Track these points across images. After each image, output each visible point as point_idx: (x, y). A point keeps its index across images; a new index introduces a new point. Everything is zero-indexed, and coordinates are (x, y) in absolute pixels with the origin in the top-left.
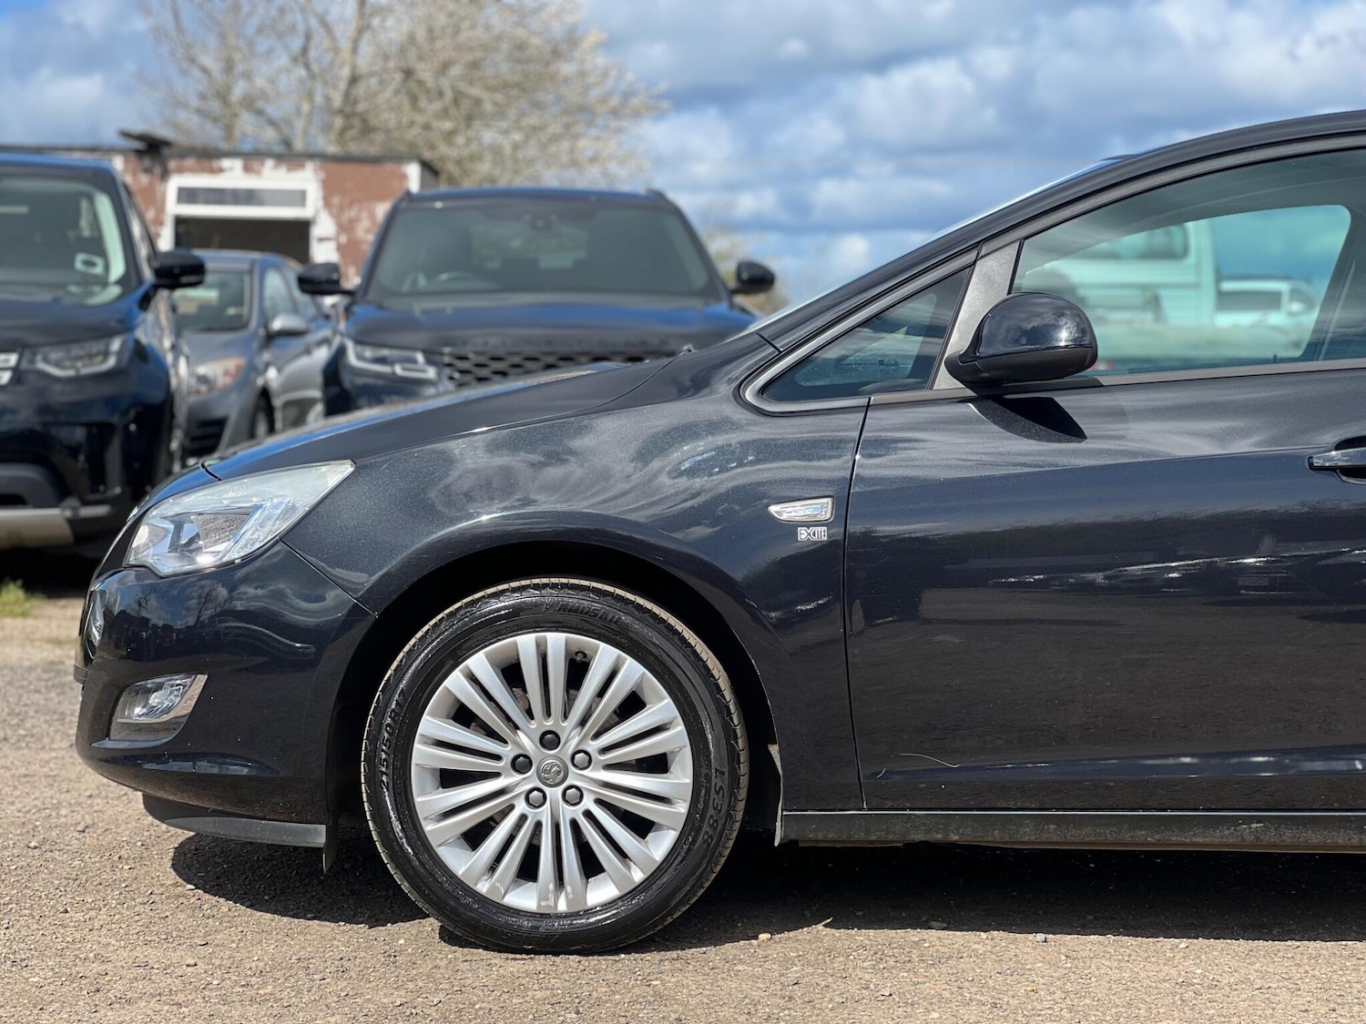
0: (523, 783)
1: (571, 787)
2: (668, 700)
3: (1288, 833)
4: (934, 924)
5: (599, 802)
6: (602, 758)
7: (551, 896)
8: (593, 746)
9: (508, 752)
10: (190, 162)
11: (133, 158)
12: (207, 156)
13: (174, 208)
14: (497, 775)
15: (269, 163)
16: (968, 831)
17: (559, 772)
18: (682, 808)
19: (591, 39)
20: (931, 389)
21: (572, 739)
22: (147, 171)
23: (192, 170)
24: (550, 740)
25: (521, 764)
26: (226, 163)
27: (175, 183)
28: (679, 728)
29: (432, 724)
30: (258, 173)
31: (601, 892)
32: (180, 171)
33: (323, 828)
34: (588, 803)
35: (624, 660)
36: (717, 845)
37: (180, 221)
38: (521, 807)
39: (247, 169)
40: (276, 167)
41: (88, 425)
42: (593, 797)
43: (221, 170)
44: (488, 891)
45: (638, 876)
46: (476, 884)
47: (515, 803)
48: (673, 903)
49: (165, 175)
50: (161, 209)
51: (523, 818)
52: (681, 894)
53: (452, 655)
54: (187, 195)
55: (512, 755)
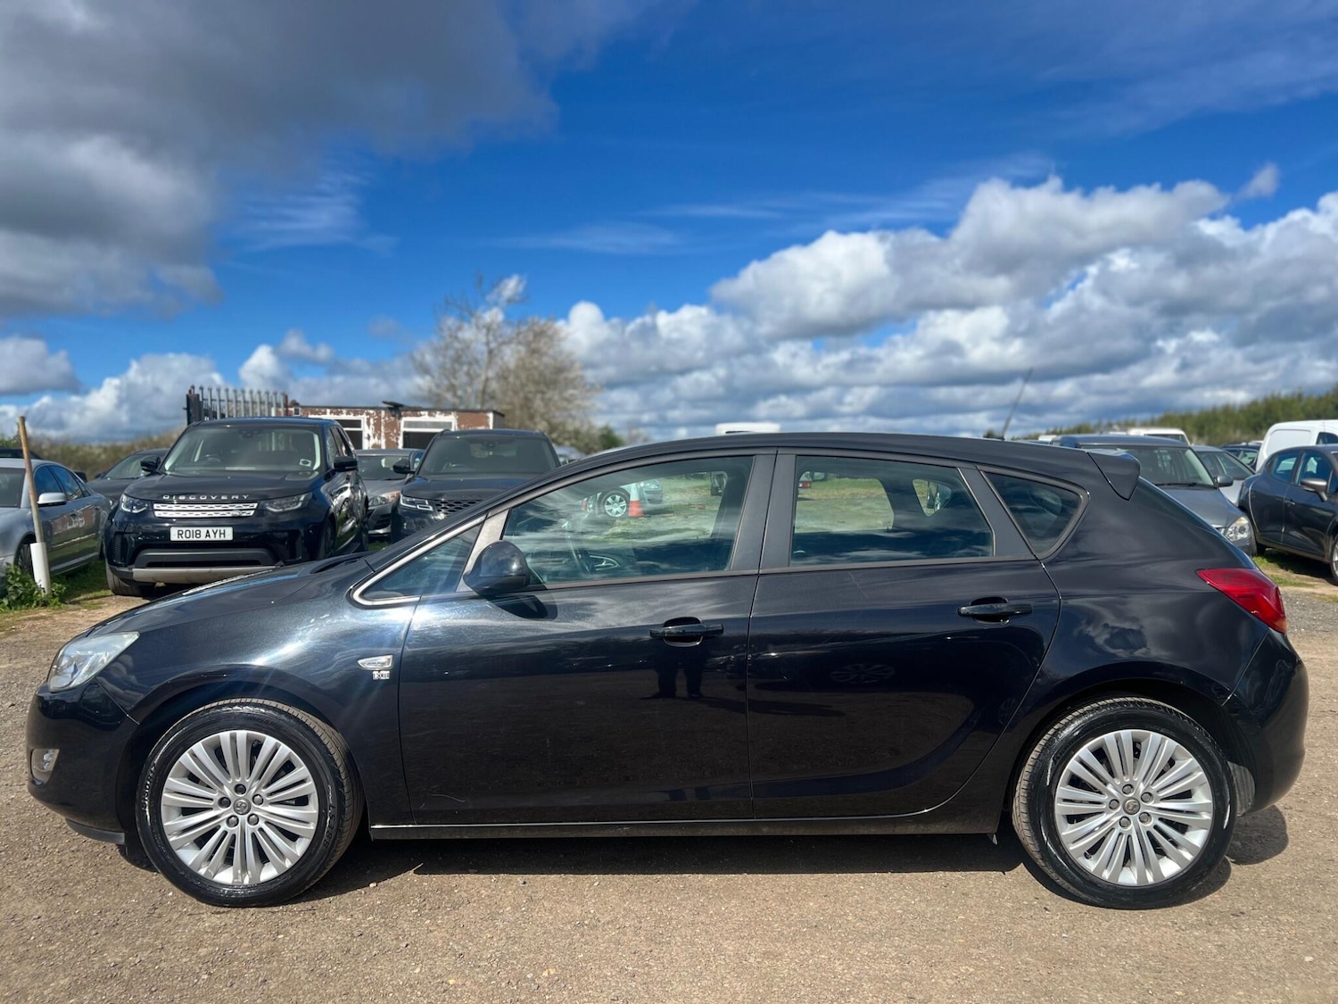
0: (224, 812)
1: (253, 815)
2: (304, 767)
3: (643, 831)
4: (470, 870)
5: (267, 823)
6: (268, 799)
7: (240, 877)
8: (264, 791)
9: (216, 796)
10: (409, 413)
11: (388, 411)
12: (415, 411)
13: (403, 429)
14: (211, 809)
15: (438, 412)
16: (473, 834)
17: (245, 807)
18: (312, 827)
19: (577, 365)
20: (455, 591)
21: (253, 787)
22: (393, 416)
23: (410, 416)
24: (240, 789)
25: (224, 802)
26: (422, 413)
27: (404, 419)
28: (311, 783)
29: (172, 781)
30: (434, 416)
31: (269, 873)
32: (406, 416)
33: (123, 835)
34: (261, 824)
35: (280, 745)
36: (332, 846)
37: (406, 434)
38: (224, 827)
39: (430, 415)
40: (440, 414)
41: (289, 531)
42: (264, 820)
43: (421, 415)
44: (205, 874)
45: (288, 864)
46: (199, 869)
47: (221, 824)
48: (307, 879)
49: (400, 417)
50: (399, 430)
51: (225, 833)
52: (312, 874)
53: (184, 744)
54: (409, 424)
55: (219, 798)
